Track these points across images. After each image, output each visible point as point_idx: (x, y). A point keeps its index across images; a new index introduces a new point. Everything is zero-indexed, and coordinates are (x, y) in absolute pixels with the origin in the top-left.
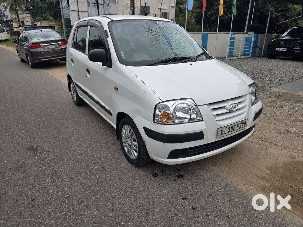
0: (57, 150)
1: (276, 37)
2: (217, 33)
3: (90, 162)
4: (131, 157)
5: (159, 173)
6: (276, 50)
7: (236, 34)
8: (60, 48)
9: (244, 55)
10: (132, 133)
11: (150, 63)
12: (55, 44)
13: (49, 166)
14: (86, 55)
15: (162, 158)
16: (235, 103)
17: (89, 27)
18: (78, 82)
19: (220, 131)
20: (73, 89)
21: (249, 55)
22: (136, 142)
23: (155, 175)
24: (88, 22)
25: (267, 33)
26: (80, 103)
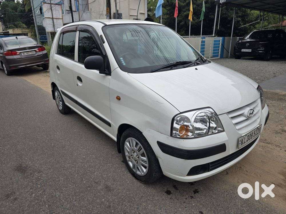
0: (50, 169)
1: (240, 39)
2: (189, 37)
3: (91, 182)
4: (138, 173)
5: (172, 190)
6: (242, 51)
7: (206, 38)
8: (36, 55)
9: (213, 56)
10: (140, 147)
11: (154, 69)
12: (31, 51)
13: (44, 191)
14: (76, 61)
15: (181, 176)
16: (252, 109)
17: (78, 32)
18: (65, 90)
19: (240, 141)
20: (59, 97)
21: (218, 57)
22: (145, 156)
23: (168, 193)
24: (77, 28)
25: (233, 36)
26: (67, 111)
